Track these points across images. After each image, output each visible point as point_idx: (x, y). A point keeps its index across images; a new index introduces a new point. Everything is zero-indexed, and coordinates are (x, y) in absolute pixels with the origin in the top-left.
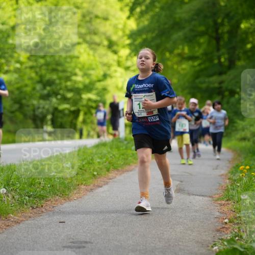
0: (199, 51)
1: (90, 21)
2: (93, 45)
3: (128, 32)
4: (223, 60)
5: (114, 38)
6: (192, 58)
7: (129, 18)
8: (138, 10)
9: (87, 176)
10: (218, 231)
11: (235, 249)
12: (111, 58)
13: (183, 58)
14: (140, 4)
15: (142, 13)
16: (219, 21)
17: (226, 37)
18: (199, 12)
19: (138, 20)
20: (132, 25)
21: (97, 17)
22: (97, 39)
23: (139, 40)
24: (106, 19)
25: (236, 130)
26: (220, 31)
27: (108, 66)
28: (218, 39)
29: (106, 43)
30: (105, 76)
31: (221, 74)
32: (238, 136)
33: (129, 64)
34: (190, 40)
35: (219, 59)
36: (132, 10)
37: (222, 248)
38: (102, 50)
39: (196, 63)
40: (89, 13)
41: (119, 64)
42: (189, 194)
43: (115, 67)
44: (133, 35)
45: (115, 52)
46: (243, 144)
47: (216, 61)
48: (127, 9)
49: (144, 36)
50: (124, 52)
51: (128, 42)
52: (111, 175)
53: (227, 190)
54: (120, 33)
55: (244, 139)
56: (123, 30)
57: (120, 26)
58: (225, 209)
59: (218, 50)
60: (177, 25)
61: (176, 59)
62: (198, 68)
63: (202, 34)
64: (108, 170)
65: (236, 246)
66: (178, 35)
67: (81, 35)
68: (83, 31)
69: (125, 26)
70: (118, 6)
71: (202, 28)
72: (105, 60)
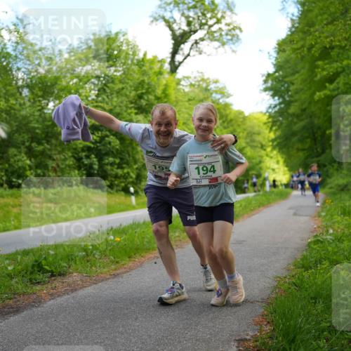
0: (307, 146)
1: (251, 136)
2: (253, 147)
3: (270, 139)
4: (319, 150)
5: (264, 143)
6: (303, 150)
7: (270, 132)
8: (274, 128)
9: (248, 210)
10: (312, 232)
11: (318, 240)
12: (263, 153)
13: (298, 150)
14: (275, 126)
15: (276, 130)
16: (315, 131)
17: (319, 138)
18: (304, 127)
19: (275, 133)
20: (272, 136)
21: (254, 133)
22: (255, 144)
23: (275, 143)
24: (259, 134)
25: (328, 184)
26: (316, 135)
27: (262, 157)
28: (315, 139)
29: (259, 146)
30: (260, 162)
31: (317, 156)
32: (328, 186)
33: (272, 155)
34: (301, 140)
35: (316, 149)
36: (271, 129)
37: (313, 240)
38: (258, 150)
39: (305, 152)
40: (250, 132)
41: (267, 155)
42: (300, 215)
43: (265, 157)
44: (273, 141)
45: (265, 150)
46: (333, 190)
47: (315, 151)
48: (269, 129)
49: (278, 141)
50: (269, 149)
51: (271, 143)
52: (260, 209)
53: (319, 213)
54: (266, 140)
55: (331, 188)
56: (268, 139)
57: (266, 137)
58: (317, 222)
59: (316, 144)
60: (294, 134)
61: (295, 151)
62: (306, 155)
63: (307, 138)
64: (259, 207)
65: (319, 238)
66: (295, 139)
67: (247, 143)
68: (248, 140)
69: (269, 137)
70: (265, 127)
71: (307, 135)
72: (260, 154)
